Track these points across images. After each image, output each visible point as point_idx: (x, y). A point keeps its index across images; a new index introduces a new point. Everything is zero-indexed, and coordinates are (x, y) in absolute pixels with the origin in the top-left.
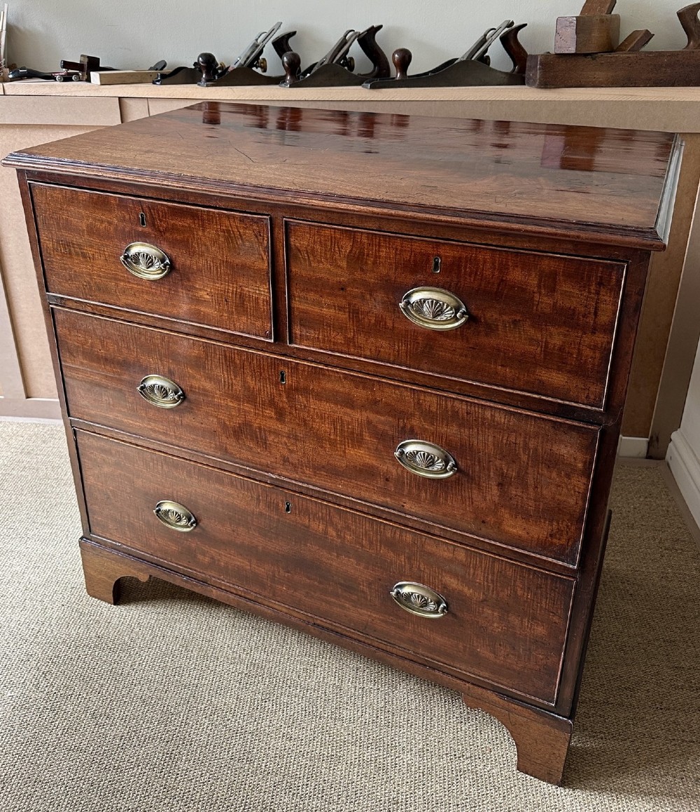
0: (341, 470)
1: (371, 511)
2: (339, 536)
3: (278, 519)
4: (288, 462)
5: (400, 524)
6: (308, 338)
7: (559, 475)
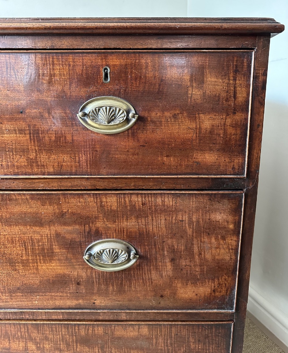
0: (35, 286)
1: (66, 317)
2: (38, 348)
5: (91, 321)
7: (216, 239)
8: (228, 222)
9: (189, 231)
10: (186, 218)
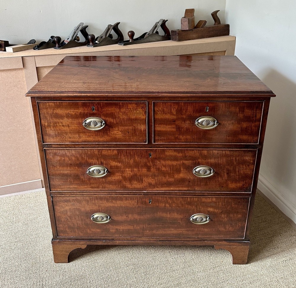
0: (172, 182)
1: (183, 194)
2: (170, 206)
3: (146, 207)
4: (152, 185)
5: (193, 195)
6: (161, 140)
7: (246, 166)
8: (250, 160)
9: (235, 163)
10: (234, 158)
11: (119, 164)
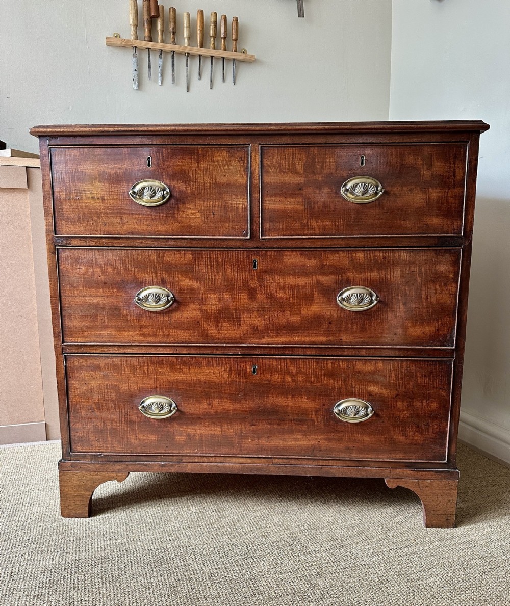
0: (297, 325)
1: (318, 352)
2: (293, 380)
3: (246, 382)
4: (258, 330)
5: (337, 356)
6: (275, 230)
7: (440, 286)
8: (449, 272)
9: (419, 280)
10: (417, 269)
11: (196, 285)
